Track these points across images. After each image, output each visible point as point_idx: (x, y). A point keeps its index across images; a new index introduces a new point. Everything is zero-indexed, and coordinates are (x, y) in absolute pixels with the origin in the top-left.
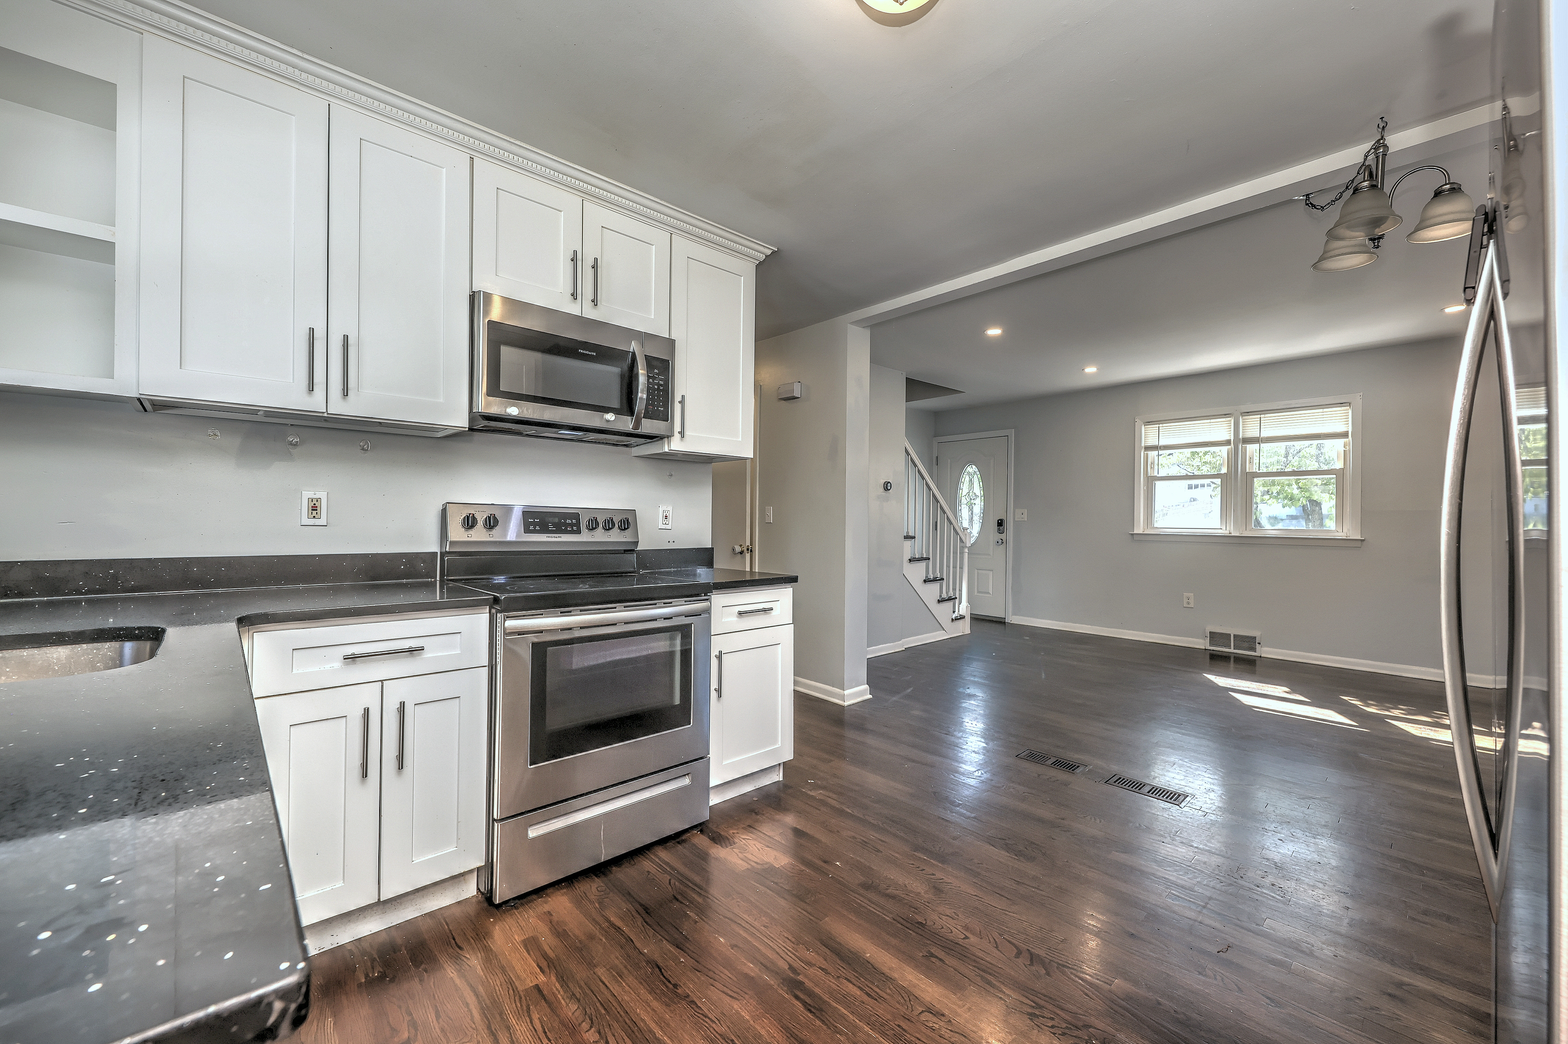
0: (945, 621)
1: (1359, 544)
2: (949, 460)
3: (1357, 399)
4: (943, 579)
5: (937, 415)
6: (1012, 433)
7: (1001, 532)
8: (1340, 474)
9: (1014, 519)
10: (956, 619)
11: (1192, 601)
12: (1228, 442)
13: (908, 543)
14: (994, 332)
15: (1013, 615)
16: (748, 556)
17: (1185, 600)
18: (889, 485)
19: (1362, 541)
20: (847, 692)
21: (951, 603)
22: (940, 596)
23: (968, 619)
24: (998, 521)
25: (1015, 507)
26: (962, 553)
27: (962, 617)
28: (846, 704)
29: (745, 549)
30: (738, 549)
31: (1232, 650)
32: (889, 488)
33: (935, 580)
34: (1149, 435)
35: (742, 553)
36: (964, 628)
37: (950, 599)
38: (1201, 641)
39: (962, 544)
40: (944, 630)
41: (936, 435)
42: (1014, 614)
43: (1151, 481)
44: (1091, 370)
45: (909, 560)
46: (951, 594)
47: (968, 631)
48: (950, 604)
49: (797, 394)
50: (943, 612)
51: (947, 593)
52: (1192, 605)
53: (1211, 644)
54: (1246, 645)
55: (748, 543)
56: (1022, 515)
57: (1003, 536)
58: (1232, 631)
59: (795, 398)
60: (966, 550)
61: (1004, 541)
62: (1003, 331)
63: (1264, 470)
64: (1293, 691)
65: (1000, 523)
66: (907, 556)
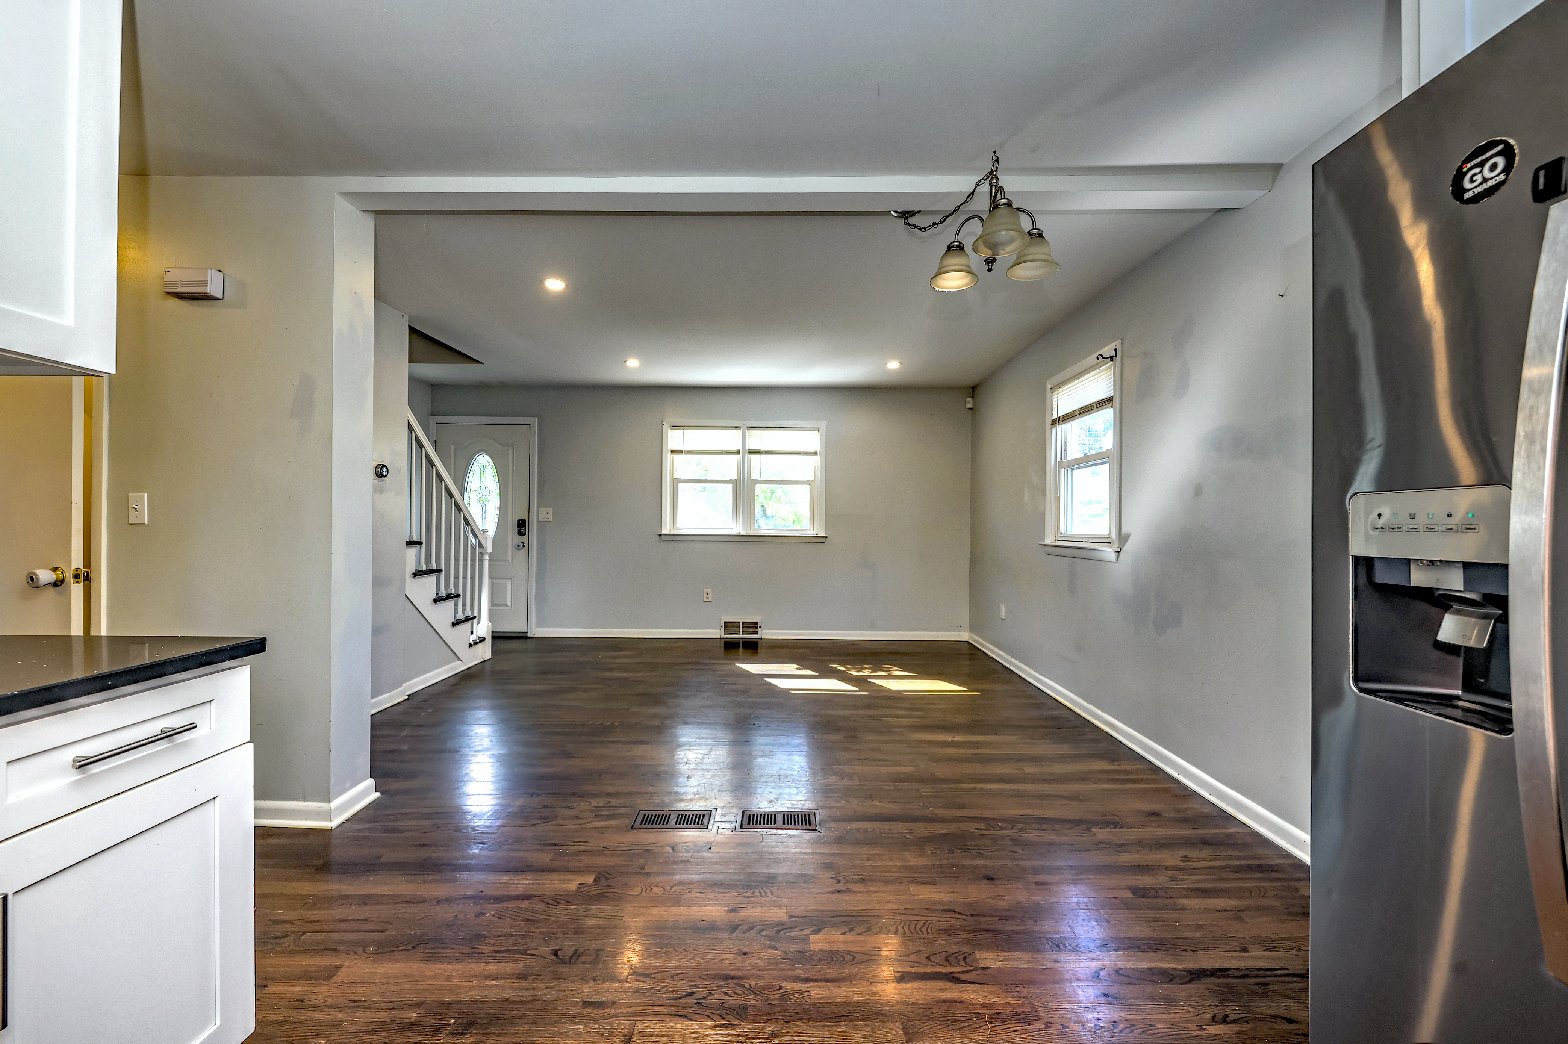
0: (461, 649)
1: (823, 540)
2: (453, 447)
3: (822, 425)
4: (458, 596)
5: (434, 387)
6: (535, 422)
7: (521, 533)
8: (812, 483)
9: (538, 518)
10: (476, 643)
11: (710, 596)
12: (738, 452)
13: (412, 551)
14: (555, 285)
15: (536, 628)
16: (77, 591)
17: (705, 595)
18: (385, 469)
19: (826, 537)
20: (334, 804)
21: (468, 625)
22: (455, 617)
23: (489, 641)
24: (518, 521)
25: (540, 505)
26: (481, 561)
27: (482, 640)
28: (334, 824)
29: (69, 575)
30: (45, 576)
31: (741, 636)
32: (385, 473)
33: (449, 597)
34: (674, 438)
35: (57, 584)
36: (485, 652)
37: (467, 619)
38: (718, 631)
39: (482, 550)
40: (459, 659)
41: (433, 414)
42: (539, 625)
43: (675, 482)
44: (633, 363)
45: (413, 574)
46: (468, 613)
47: (488, 655)
48: (466, 626)
49: (214, 288)
50: (459, 638)
51: (464, 610)
52: (710, 599)
53: (725, 633)
54: (751, 630)
55: (77, 561)
56: (547, 514)
57: (524, 539)
58: (741, 619)
59: (207, 298)
60: (487, 557)
61: (526, 544)
62: (567, 286)
63: (764, 478)
64: (804, 667)
65: (521, 524)
66: (411, 567)
